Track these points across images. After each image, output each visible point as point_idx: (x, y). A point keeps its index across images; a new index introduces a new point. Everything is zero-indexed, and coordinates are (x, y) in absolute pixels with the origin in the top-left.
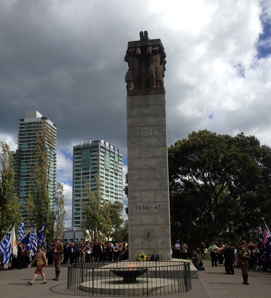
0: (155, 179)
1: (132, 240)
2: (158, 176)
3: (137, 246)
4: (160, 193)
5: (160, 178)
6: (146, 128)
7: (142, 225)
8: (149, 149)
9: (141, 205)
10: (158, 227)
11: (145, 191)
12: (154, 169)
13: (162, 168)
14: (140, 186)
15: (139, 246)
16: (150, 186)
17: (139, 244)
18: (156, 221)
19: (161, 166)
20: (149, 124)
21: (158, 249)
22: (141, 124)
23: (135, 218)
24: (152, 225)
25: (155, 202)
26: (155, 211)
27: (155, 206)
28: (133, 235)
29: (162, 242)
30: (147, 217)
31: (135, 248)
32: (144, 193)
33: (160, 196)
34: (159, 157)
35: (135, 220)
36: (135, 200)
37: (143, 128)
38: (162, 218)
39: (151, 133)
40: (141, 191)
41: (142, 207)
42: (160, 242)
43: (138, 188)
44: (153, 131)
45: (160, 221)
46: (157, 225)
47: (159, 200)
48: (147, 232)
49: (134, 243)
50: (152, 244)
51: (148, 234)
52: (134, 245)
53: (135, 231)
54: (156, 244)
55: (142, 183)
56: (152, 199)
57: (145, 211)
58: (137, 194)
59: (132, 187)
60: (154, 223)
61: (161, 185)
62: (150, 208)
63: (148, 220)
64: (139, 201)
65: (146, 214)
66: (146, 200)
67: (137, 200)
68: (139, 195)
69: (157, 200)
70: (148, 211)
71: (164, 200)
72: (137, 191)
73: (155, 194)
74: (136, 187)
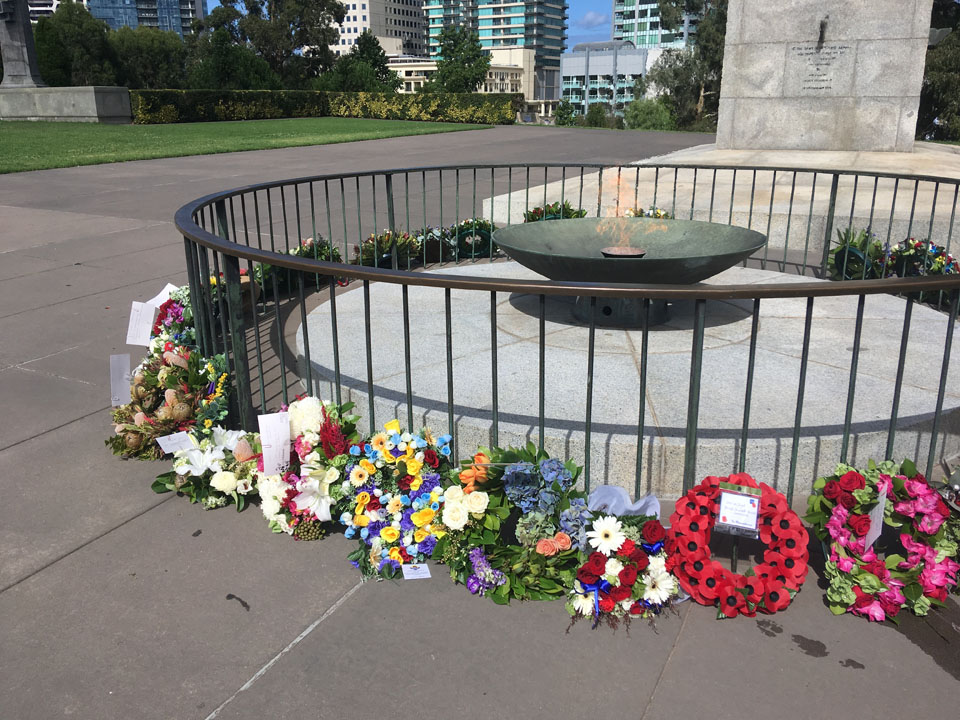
1: (740, 62)
3: (760, 86)
15: (771, 88)
17: (769, 75)
21: (857, 102)
28: (747, 37)
29: (886, 66)
31: (748, 92)
42: (872, 67)
48: (820, 17)
49: (745, 72)
50: (831, 75)
51: (823, 26)
52: (746, 79)
53: (760, 16)
54: (854, 75)
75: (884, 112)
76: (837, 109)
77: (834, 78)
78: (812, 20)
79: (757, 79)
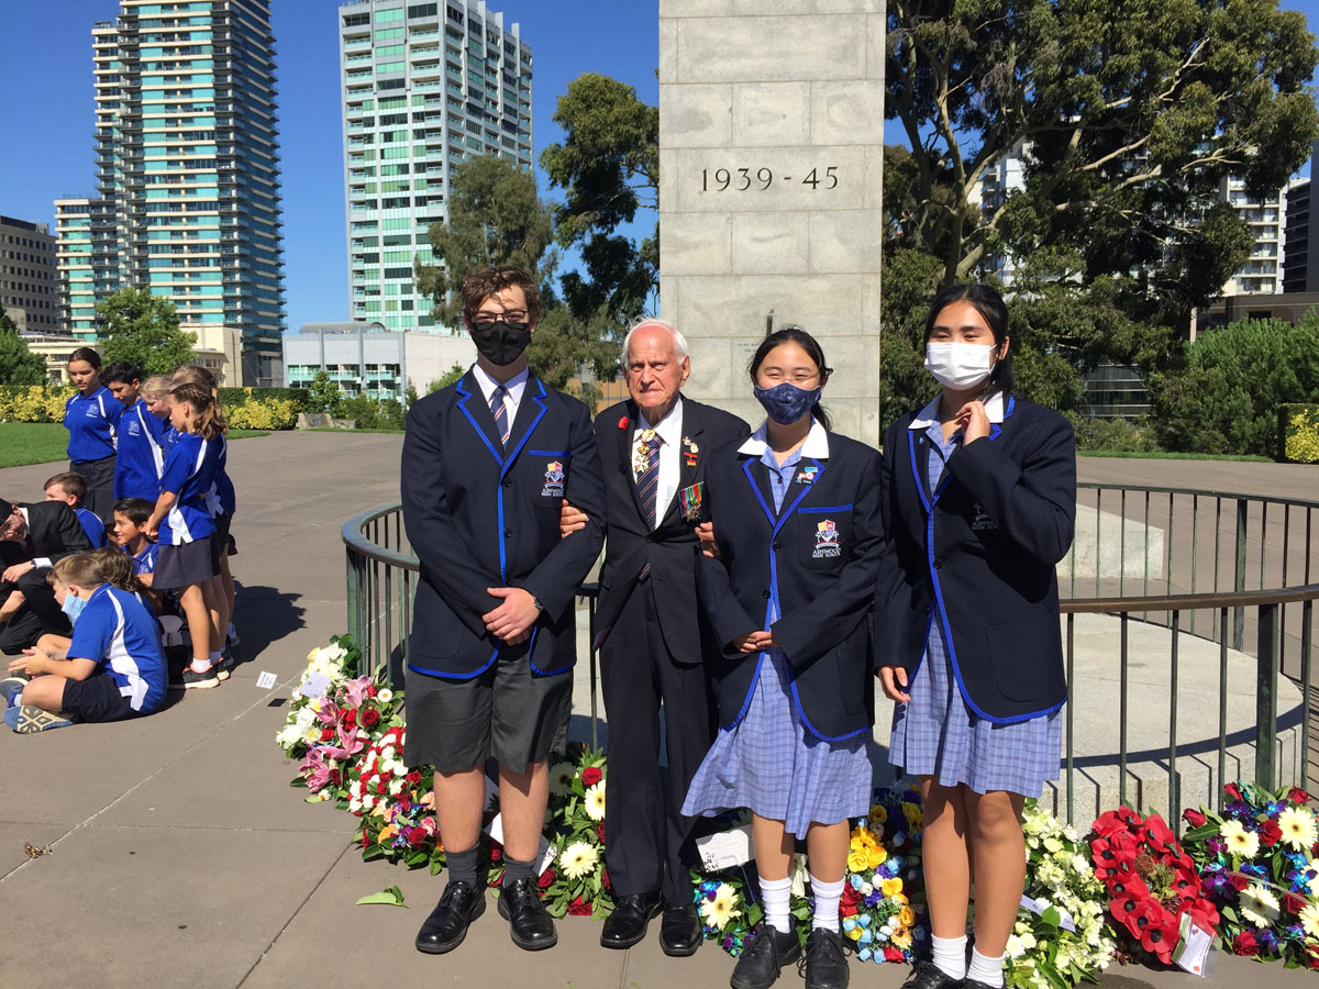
0: (814, 12)
3: (706, 386)
4: (838, 98)
7: (731, 275)
9: (733, 163)
10: (819, 285)
11: (754, 82)
14: (726, 56)
15: (718, 388)
16: (784, 55)
17: (715, 374)
18: (809, 255)
23: (696, 238)
24: (790, 274)
25: (811, 148)
26: (808, 196)
27: (805, 173)
29: (840, 365)
30: (759, 234)
32: (750, 92)
33: (836, 112)
35: (696, 246)
36: (700, 138)
38: (842, 239)
40: (731, 82)
41: (736, 177)
43: (719, 67)
45: (832, 252)
46: (811, 274)
47: (833, 136)
48: (765, 313)
51: (770, 321)
53: (697, 307)
55: (741, 35)
56: (793, 132)
57: (754, 196)
58: (711, 103)
59: (684, 61)
60: (798, 263)
61: (846, 52)
62: (778, 180)
63: (764, 248)
64: (720, 138)
65: (761, 212)
66: (760, 134)
67: (712, 136)
68: (724, 108)
69: (818, 140)
70: (767, 197)
71: (857, 138)
72: (708, 83)
73: (811, 101)
74: (705, 57)
75: (844, 415)
78: (756, 315)
79: (702, 377)
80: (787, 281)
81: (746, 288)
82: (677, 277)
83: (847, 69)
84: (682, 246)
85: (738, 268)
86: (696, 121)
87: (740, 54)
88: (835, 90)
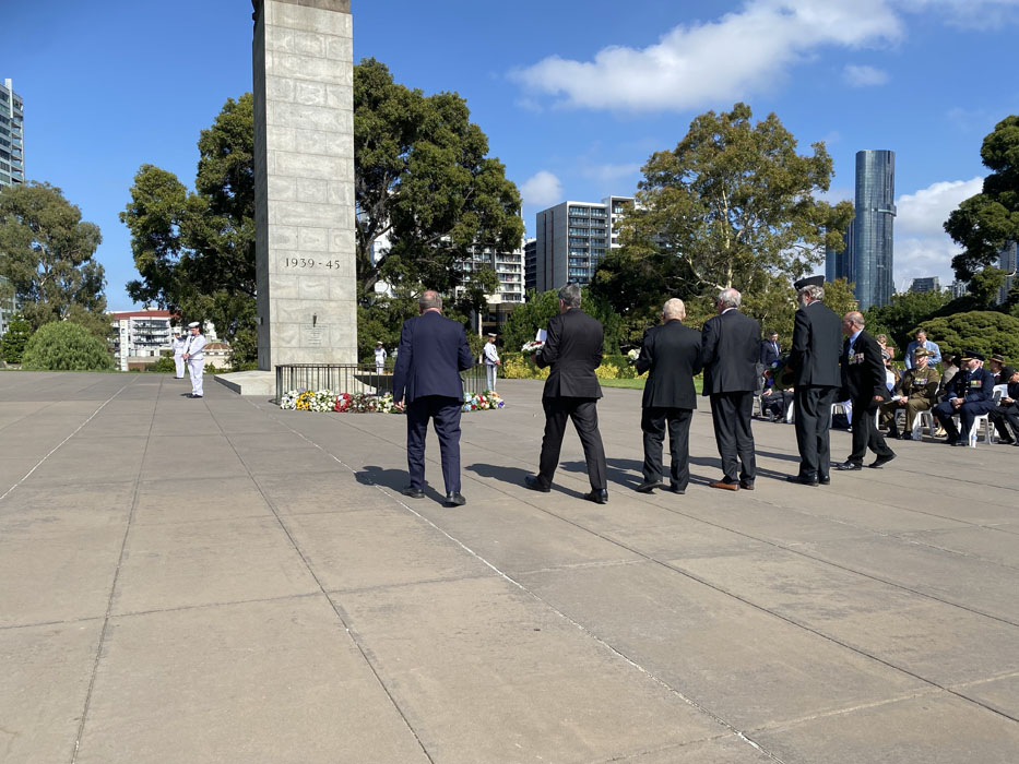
0: (328, 204)
1: (278, 330)
2: (334, 198)
3: (289, 342)
4: (336, 236)
5: (340, 202)
6: (310, 87)
7: (299, 299)
8: (316, 136)
9: (298, 257)
10: (333, 304)
11: (306, 227)
12: (327, 182)
13: (343, 182)
14: (295, 216)
15: (294, 343)
16: (319, 218)
17: (292, 338)
18: (329, 293)
19: (342, 179)
20: (318, 78)
21: (332, 349)
22: (299, 75)
23: (283, 284)
24: (322, 300)
25: (328, 253)
26: (328, 271)
27: (327, 262)
28: (280, 320)
29: (342, 335)
30: (310, 284)
31: (284, 345)
32: (305, 230)
33: (337, 240)
34: (336, 156)
35: (284, 287)
36: (284, 246)
37: (304, 85)
38: (341, 287)
39: (320, 100)
40: (297, 226)
41: (300, 262)
42: (337, 335)
43: (292, 220)
44: (326, 96)
45: (338, 292)
46: (331, 300)
47: (337, 249)
48: (312, 314)
49: (282, 336)
50: (321, 338)
51: (315, 318)
52: (283, 339)
53: (285, 311)
54: (330, 339)
55: (300, 209)
56: (321, 246)
57: (307, 270)
58: (289, 233)
59: (278, 217)
60: (325, 296)
61: (341, 219)
62: (316, 264)
63: (312, 289)
64: (294, 247)
65: (309, 276)
66: (309, 246)
67: (291, 245)
68: (294, 235)
69: (332, 250)
70: (312, 270)
71: (346, 251)
72: (288, 225)
73: (328, 236)
74: (286, 216)
75: (344, 354)
76: (325, 353)
77: (322, 339)
78: (309, 315)
79: (288, 339)
80: (320, 302)
81: (305, 304)
82: (277, 299)
83: (342, 226)
84: (278, 287)
85: (302, 297)
86: (283, 239)
87: (300, 217)
88: (337, 232)
